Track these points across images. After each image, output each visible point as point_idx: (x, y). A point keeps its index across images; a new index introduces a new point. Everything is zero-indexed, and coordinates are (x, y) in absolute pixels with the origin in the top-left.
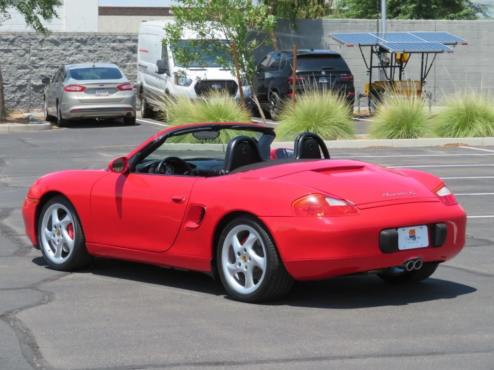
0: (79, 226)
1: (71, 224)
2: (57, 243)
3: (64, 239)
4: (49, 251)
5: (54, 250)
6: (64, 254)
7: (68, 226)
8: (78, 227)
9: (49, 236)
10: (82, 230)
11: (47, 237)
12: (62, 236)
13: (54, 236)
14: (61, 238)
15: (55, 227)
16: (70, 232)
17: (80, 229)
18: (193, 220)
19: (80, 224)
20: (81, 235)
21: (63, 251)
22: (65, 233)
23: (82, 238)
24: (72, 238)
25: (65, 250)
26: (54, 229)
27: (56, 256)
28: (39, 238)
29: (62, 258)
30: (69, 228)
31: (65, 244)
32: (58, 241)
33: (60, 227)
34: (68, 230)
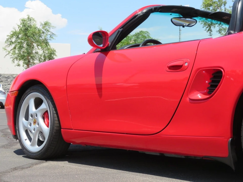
0: (55, 112)
1: (47, 111)
2: (33, 131)
3: (40, 127)
4: (26, 140)
5: (30, 139)
6: (40, 143)
7: (44, 114)
8: (53, 114)
9: (26, 125)
10: (58, 117)
11: (24, 127)
12: (38, 124)
13: (30, 125)
14: (37, 126)
15: (32, 116)
16: (45, 120)
17: (56, 115)
18: (199, 90)
19: (56, 110)
20: (57, 122)
21: (39, 140)
22: (41, 121)
23: (58, 125)
24: (48, 126)
25: (41, 139)
26: (31, 118)
27: (32, 145)
28: (17, 128)
29: (37, 146)
30: (45, 115)
31: (41, 133)
32: (34, 130)
33: (37, 116)
34: (44, 118)
